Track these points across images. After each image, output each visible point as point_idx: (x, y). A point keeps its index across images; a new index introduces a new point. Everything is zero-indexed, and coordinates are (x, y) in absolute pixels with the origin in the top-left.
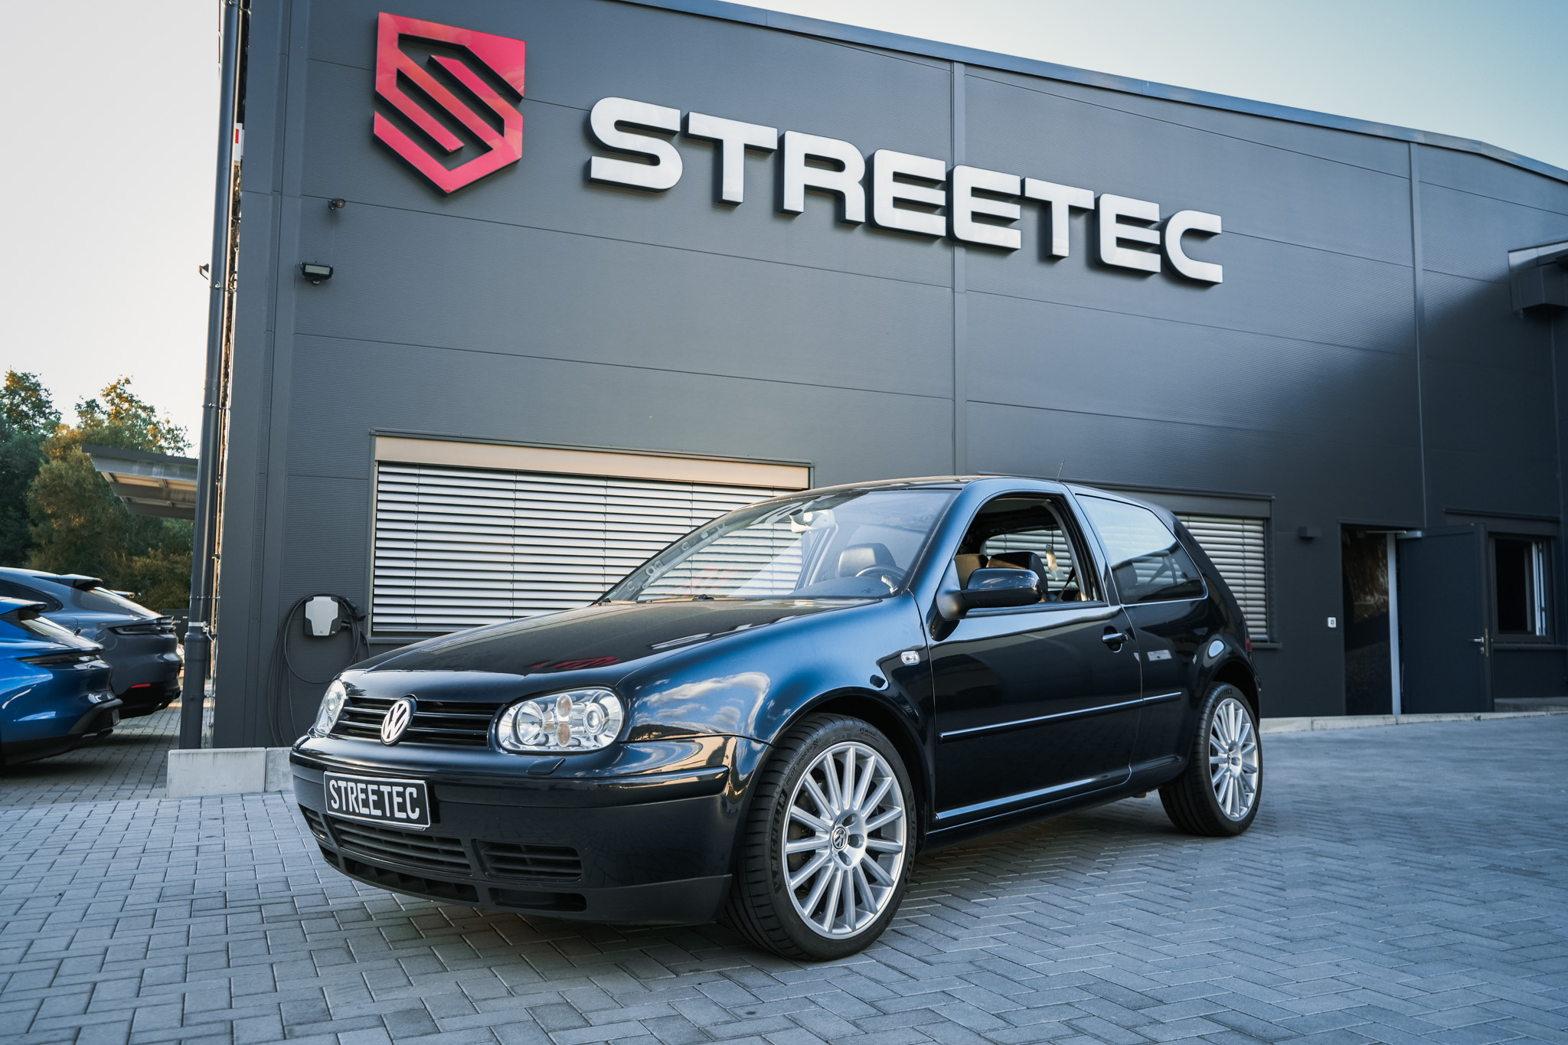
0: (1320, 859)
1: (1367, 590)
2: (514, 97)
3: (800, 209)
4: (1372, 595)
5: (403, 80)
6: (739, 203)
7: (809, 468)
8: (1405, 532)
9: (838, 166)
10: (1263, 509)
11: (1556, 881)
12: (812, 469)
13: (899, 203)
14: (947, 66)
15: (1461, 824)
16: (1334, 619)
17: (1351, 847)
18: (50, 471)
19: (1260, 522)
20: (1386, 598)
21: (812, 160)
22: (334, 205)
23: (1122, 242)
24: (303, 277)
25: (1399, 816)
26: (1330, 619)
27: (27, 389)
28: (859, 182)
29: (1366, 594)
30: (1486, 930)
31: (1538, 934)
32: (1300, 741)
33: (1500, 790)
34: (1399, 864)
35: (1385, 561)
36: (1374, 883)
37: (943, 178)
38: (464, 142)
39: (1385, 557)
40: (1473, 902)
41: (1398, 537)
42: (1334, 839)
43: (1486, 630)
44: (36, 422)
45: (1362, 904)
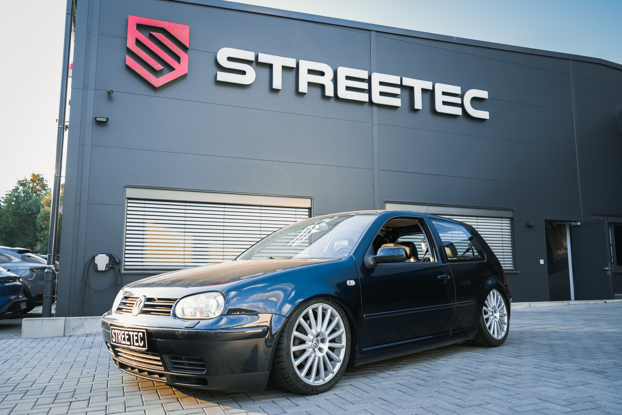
0: (501, 365)
1: (558, 248)
2: (185, 48)
3: (306, 92)
4: (561, 250)
5: (138, 42)
6: (280, 90)
7: (311, 199)
8: (573, 223)
9: (322, 74)
10: (510, 214)
11: (609, 376)
12: (312, 199)
13: (348, 88)
14: (368, 32)
15: (577, 348)
16: (543, 260)
17: (519, 359)
18: (44, 211)
19: (509, 220)
20: (567, 251)
21: (311, 72)
22: (109, 93)
23: (445, 103)
24: (96, 122)
25: (549, 345)
26: (541, 260)
27: (39, 180)
28: (331, 80)
29: (558, 250)
30: (562, 402)
31: (589, 404)
32: (522, 312)
33: (602, 333)
34: (537, 368)
35: (565, 236)
36: (519, 377)
37: (367, 78)
38: (163, 67)
39: (565, 234)
40: (564, 387)
41: (571, 225)
42: (512, 356)
43: (609, 264)
44: (42, 193)
45: (508, 388)
